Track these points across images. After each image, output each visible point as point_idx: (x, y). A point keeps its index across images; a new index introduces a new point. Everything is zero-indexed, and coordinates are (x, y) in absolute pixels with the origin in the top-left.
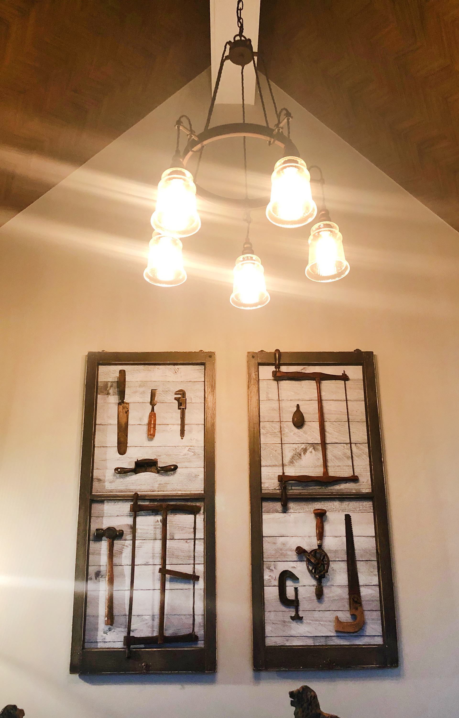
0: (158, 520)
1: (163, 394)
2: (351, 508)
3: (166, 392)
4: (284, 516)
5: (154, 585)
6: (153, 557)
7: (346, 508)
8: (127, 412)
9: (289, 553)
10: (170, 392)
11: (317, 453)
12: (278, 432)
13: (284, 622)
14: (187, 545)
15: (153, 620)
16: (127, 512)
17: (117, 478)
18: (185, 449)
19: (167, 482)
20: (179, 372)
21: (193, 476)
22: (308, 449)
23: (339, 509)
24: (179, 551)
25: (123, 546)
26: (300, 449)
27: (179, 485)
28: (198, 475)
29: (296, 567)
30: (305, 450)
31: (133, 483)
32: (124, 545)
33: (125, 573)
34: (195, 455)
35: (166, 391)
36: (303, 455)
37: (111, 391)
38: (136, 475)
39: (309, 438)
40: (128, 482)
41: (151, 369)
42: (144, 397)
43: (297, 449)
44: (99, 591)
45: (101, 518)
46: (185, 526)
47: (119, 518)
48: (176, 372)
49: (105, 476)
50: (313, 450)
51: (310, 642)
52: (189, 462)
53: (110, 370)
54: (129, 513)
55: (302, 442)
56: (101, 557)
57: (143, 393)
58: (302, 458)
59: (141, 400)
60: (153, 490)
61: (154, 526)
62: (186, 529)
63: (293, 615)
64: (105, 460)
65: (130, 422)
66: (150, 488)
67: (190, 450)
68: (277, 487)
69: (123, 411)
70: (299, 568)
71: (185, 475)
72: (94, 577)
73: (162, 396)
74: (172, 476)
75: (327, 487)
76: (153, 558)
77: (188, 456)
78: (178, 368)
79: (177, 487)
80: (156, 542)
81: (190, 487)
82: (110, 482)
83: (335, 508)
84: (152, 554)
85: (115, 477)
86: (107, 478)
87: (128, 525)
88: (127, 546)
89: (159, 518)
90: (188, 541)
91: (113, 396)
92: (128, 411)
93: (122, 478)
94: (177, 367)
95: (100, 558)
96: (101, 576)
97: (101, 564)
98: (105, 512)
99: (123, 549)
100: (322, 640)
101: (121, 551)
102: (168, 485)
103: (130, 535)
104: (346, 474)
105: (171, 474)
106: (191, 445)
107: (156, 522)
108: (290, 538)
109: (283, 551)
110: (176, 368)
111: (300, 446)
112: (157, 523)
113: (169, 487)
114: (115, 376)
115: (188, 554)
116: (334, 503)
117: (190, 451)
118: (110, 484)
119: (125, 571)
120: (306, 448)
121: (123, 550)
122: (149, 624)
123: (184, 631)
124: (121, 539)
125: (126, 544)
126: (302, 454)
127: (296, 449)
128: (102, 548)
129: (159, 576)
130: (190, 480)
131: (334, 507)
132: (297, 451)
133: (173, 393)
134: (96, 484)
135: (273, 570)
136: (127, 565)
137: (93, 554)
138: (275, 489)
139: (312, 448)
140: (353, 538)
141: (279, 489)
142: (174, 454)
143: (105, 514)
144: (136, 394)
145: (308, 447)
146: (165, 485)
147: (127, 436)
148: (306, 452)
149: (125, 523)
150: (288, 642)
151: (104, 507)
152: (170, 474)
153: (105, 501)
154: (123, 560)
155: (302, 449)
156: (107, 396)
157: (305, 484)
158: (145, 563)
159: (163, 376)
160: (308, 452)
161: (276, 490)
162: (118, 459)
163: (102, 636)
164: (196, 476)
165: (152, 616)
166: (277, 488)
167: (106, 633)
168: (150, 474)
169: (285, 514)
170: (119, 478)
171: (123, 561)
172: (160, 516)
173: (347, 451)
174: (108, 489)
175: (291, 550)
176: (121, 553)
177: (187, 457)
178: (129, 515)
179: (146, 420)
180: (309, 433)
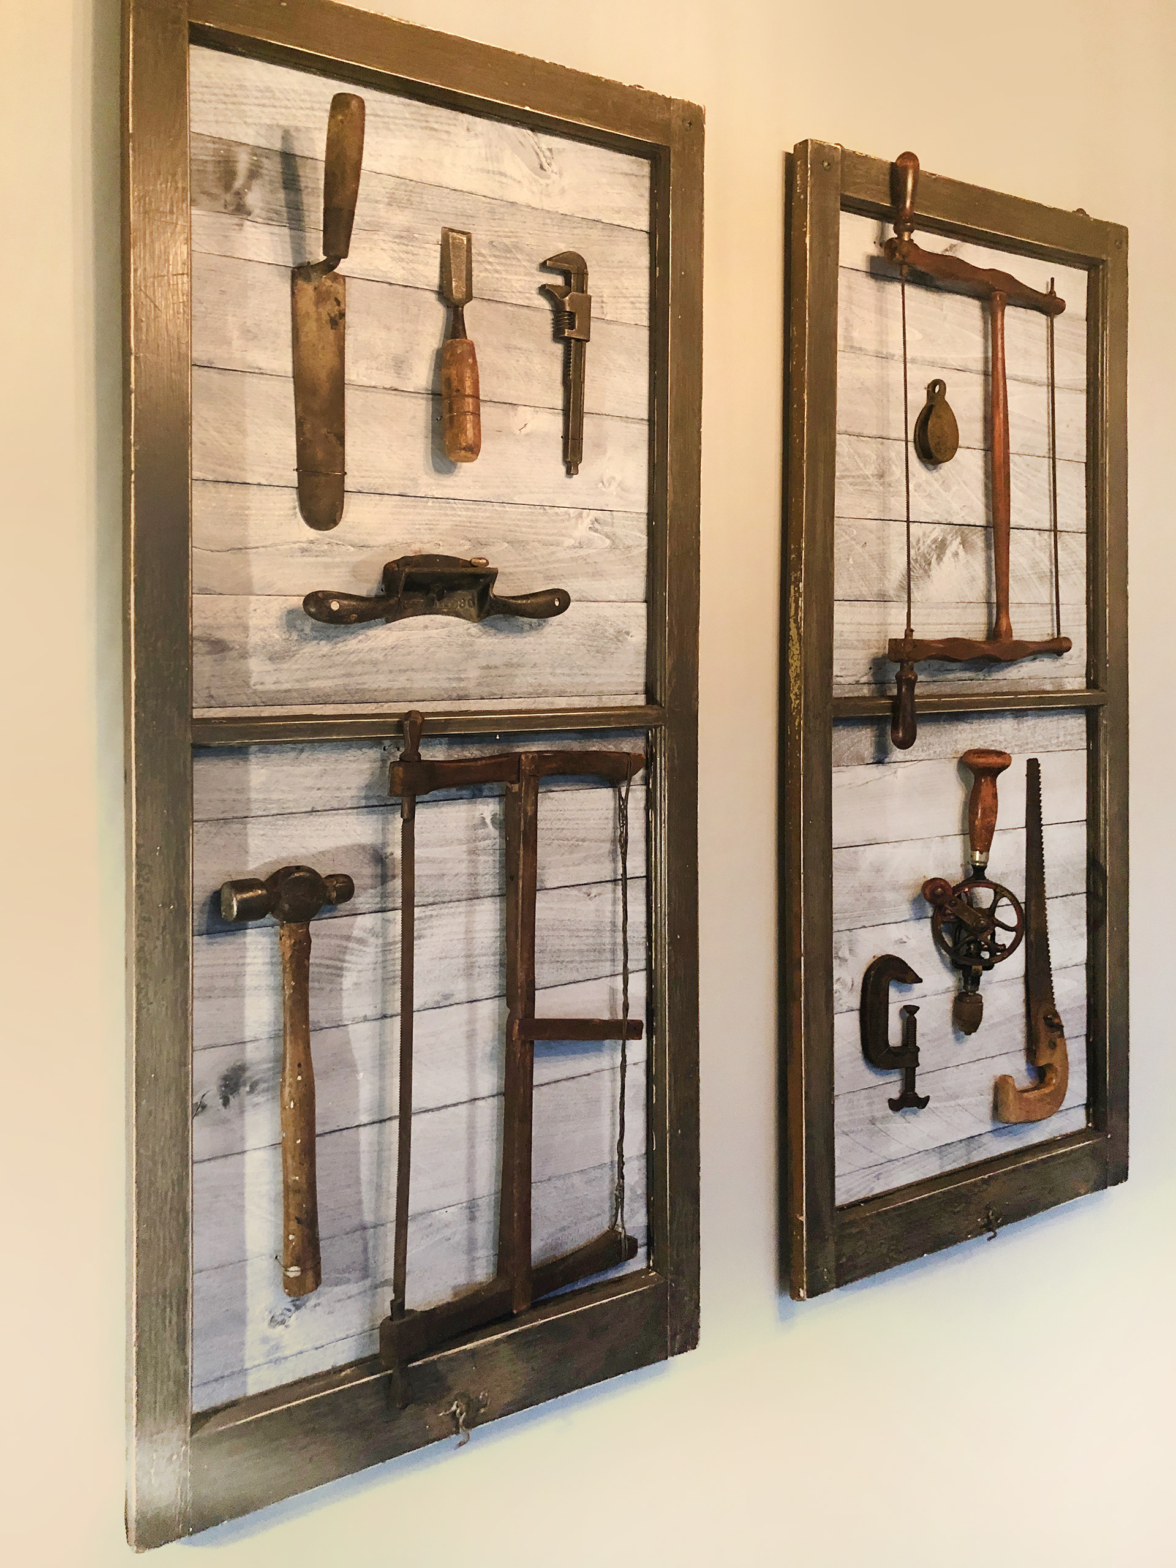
0: (484, 818)
1: (491, 260)
2: (1040, 738)
3: (507, 251)
4: (879, 776)
5: (472, 1081)
6: (469, 971)
7: (1029, 741)
8: (337, 321)
9: (890, 896)
10: (519, 256)
11: (969, 557)
12: (873, 475)
13: (873, 1121)
14: (592, 905)
15: (472, 1218)
16: (354, 792)
17: (304, 639)
18: (580, 522)
19: (515, 660)
20: (555, 167)
21: (607, 634)
22: (948, 542)
23: (1013, 744)
24: (562, 933)
25: (345, 943)
26: (929, 542)
27: (558, 671)
28: (628, 633)
29: (905, 939)
30: (941, 546)
31: (375, 663)
32: (348, 938)
33: (357, 1054)
34: (614, 547)
35: (506, 245)
36: (936, 566)
37: (254, 198)
38: (389, 625)
39: (956, 506)
40: (353, 658)
41: (436, 126)
42: (411, 257)
43: (921, 542)
44: (243, 1152)
45: (235, 826)
46: (581, 834)
47: (321, 820)
48: (542, 167)
49: (246, 628)
50: (961, 546)
51: (932, 1168)
52: (593, 575)
53: (246, 83)
54: (363, 794)
55: (936, 518)
56: (248, 1000)
57: (406, 236)
58: (933, 573)
59: (398, 274)
60: (461, 693)
61: (469, 842)
62: (586, 844)
63: (896, 1095)
64: (241, 549)
65: (354, 373)
66: (446, 685)
67: (597, 526)
68: (863, 676)
69: (319, 314)
70: (912, 943)
71: (579, 628)
72: (214, 1099)
73: (488, 267)
74: (534, 632)
75: (989, 672)
76: (469, 976)
77: (590, 551)
78: (550, 150)
79: (551, 679)
80: (477, 908)
81: (597, 680)
82: (270, 659)
83: (1005, 740)
84: (463, 960)
85: (295, 636)
86: (255, 638)
87: (362, 848)
88: (361, 941)
89: (488, 809)
90: (594, 890)
91: (267, 228)
92: (342, 315)
93: (328, 638)
94: (547, 141)
95: (241, 1008)
96: (248, 1089)
97: (249, 1034)
98: (253, 795)
99: (345, 953)
100: (958, 1153)
101: (339, 964)
102: (518, 672)
103: (372, 891)
104: (1036, 632)
105: (531, 627)
106: (600, 503)
107: (475, 827)
108: (894, 847)
109: (875, 894)
110: (544, 147)
111: (930, 530)
112: (481, 832)
113: (524, 680)
114: (268, 122)
115: (591, 941)
116: (1003, 726)
117: (596, 531)
118: (270, 667)
119: (354, 1045)
120: (944, 541)
121: (344, 961)
122: (457, 1238)
123: (582, 1230)
124: (336, 914)
125: (356, 933)
126: (934, 561)
127: (919, 540)
128: (248, 960)
129: (490, 1043)
130: (598, 652)
131: (1001, 738)
132: (922, 549)
133: (531, 261)
134: (203, 667)
135: (846, 961)
136: (366, 1019)
137: (209, 994)
138: (857, 682)
139: (959, 540)
140: (1041, 831)
141: (869, 683)
142: (540, 537)
143: (254, 806)
144: (376, 237)
145: (949, 538)
146: (509, 671)
147: (341, 439)
148: (944, 553)
149: (348, 842)
150: (881, 1181)
151: (247, 772)
152: (527, 627)
153: (254, 748)
154: (345, 1000)
155: (935, 541)
156: (235, 220)
157: (936, 664)
158: (438, 1002)
159: (488, 172)
160: (949, 553)
161: (859, 686)
162: (305, 545)
163: (265, 1340)
164: (621, 635)
165: (464, 1204)
166: (864, 679)
167: (283, 1322)
168: (447, 625)
169: (881, 767)
170: (315, 638)
171: (345, 1004)
172: (490, 800)
173: (1042, 555)
174: (259, 687)
175: (895, 888)
176: (338, 972)
177: (588, 555)
178: (363, 803)
179: (421, 375)
180: (955, 488)
